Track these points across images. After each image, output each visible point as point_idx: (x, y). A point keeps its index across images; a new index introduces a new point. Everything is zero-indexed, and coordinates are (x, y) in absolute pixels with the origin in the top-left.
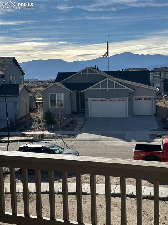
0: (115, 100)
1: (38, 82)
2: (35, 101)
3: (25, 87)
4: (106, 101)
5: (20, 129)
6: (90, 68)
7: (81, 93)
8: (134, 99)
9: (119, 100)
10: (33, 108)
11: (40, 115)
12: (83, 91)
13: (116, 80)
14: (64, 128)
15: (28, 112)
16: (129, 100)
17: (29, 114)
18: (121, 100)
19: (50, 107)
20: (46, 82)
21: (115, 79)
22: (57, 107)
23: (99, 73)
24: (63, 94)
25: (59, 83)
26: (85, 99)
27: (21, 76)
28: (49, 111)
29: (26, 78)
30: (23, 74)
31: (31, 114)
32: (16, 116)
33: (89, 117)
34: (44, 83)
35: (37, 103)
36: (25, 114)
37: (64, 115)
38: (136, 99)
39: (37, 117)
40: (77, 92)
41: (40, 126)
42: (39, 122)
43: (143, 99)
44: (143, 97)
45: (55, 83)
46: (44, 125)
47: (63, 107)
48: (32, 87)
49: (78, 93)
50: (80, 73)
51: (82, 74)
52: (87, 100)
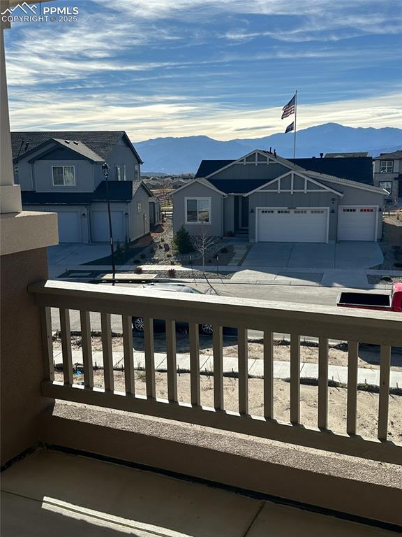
0: (305, 212)
1: (166, 177)
2: (160, 211)
3: (143, 186)
4: (288, 212)
5: (132, 260)
6: (261, 151)
7: (243, 198)
8: (340, 211)
9: (312, 212)
10: (156, 224)
11: (167, 236)
12: (246, 195)
13: (308, 175)
14: (210, 261)
15: (148, 231)
16: (332, 212)
17: (149, 234)
18: (316, 212)
19: (187, 222)
20: (179, 177)
21: (306, 172)
22: (199, 222)
23: (276, 161)
24: (209, 199)
25: (203, 179)
26: (250, 210)
27: (136, 167)
28: (184, 230)
29: (144, 169)
30: (140, 162)
31: (152, 234)
32: (126, 238)
33: (257, 241)
34: (175, 180)
35: (163, 215)
36: (143, 235)
37: (210, 238)
38: (344, 210)
39: (163, 241)
40: (235, 196)
41: (169, 256)
42: (167, 249)
43: (358, 210)
44: (358, 207)
45: (196, 180)
46: (176, 254)
47: (210, 222)
48: (154, 187)
49: (236, 198)
50: (243, 160)
51: (245, 163)
52: (253, 211)
